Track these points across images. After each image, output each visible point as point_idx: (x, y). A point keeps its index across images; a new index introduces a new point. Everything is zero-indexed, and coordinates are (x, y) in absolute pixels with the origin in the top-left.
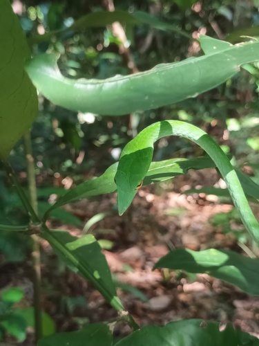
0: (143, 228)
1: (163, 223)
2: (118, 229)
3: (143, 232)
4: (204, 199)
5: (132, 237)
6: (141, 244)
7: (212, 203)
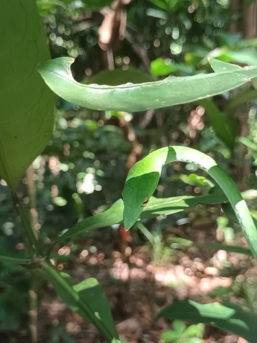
0: (140, 300)
1: (160, 294)
2: (115, 299)
3: (140, 303)
4: (203, 272)
5: (128, 309)
6: (137, 315)
7: (211, 276)
